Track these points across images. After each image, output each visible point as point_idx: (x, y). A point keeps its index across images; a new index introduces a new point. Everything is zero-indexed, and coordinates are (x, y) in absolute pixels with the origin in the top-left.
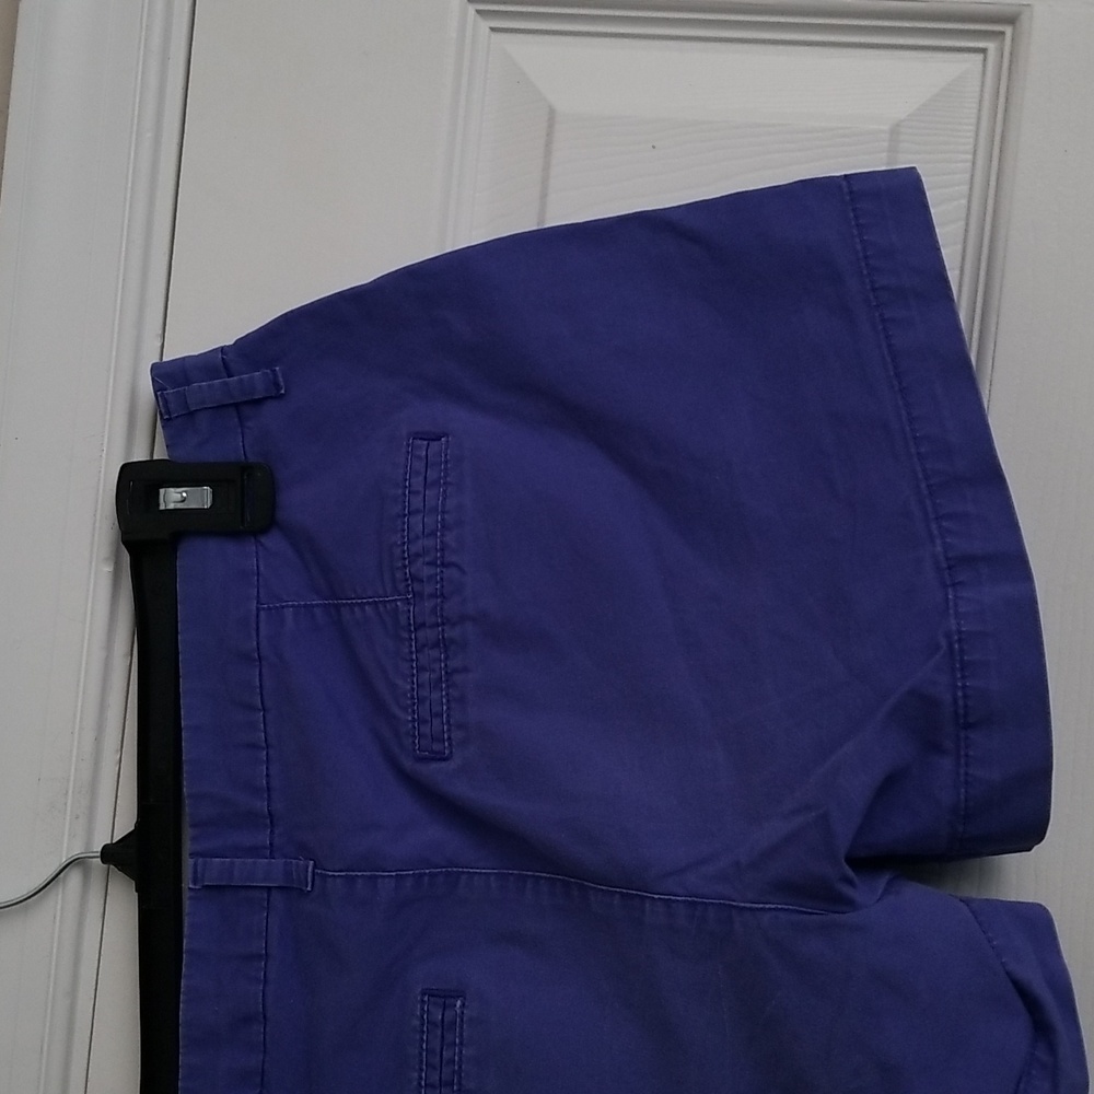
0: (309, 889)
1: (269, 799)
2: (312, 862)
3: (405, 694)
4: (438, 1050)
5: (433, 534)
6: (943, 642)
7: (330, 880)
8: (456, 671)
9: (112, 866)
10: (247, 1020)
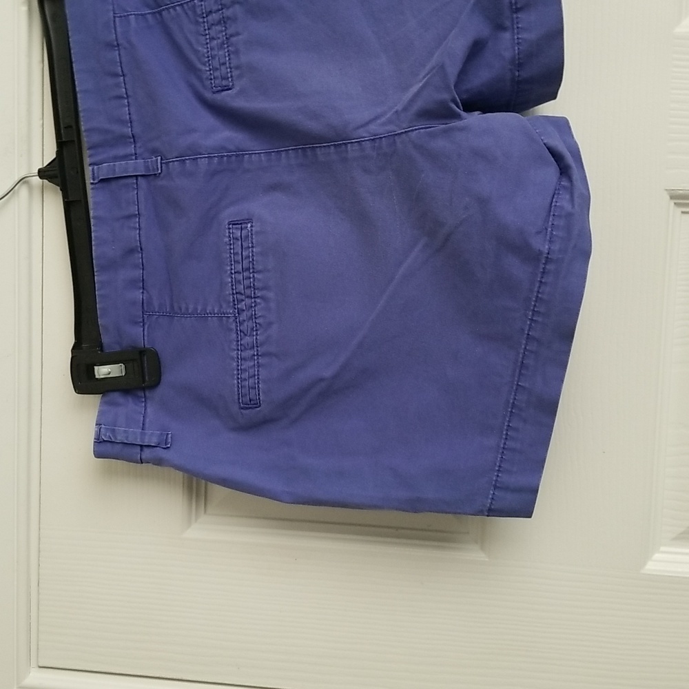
0: (160, 171)
1: (131, 127)
2: (159, 158)
3: (204, 55)
4: (240, 253)
7: (171, 164)
8: (232, 36)
9: (45, 180)
10: (132, 251)
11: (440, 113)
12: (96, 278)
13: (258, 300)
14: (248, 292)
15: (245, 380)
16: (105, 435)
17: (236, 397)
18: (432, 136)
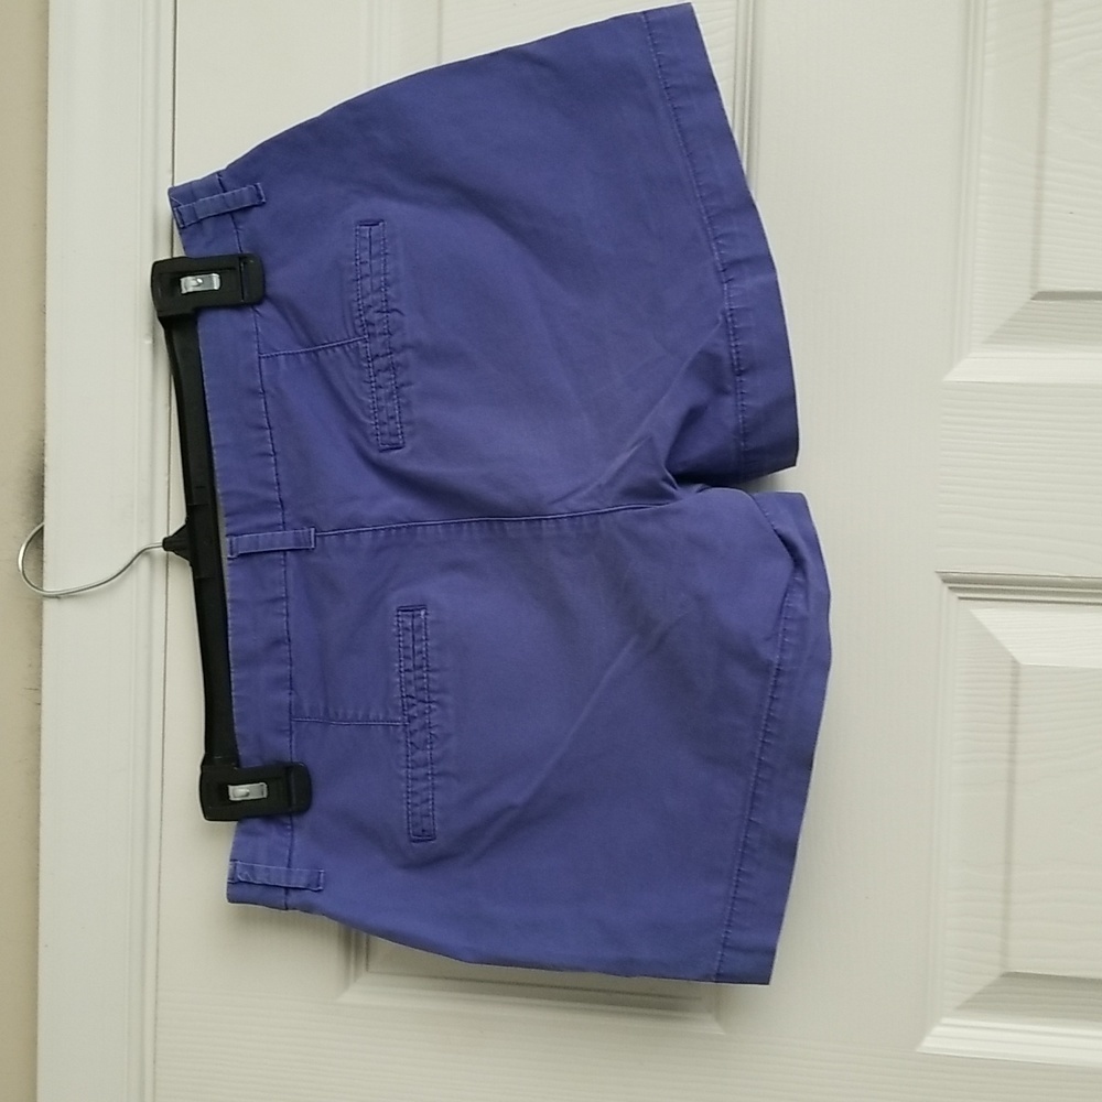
0: (313, 547)
1: (279, 490)
2: (313, 530)
3: (368, 407)
4: (411, 647)
5: (379, 290)
6: (720, 318)
7: (327, 538)
8: (402, 385)
9: (171, 553)
10: (277, 642)
11: (654, 493)
12: (232, 675)
13: (433, 706)
15: (417, 805)
16: (240, 874)
17: (406, 827)
18: (642, 518)
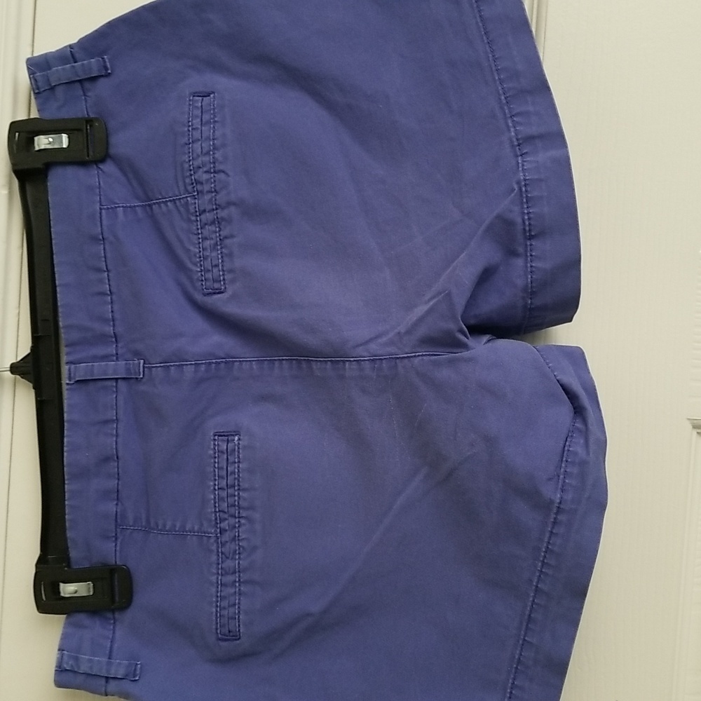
0: (141, 376)
1: (114, 326)
2: (142, 361)
3: (195, 255)
4: (225, 467)
5: (208, 153)
6: (516, 187)
7: (154, 369)
8: (226, 237)
9: (18, 377)
10: (107, 459)
11: (449, 342)
12: (66, 486)
13: (243, 521)
14: (232, 510)
15: (224, 608)
16: (67, 664)
17: (214, 627)
18: (437, 364)
